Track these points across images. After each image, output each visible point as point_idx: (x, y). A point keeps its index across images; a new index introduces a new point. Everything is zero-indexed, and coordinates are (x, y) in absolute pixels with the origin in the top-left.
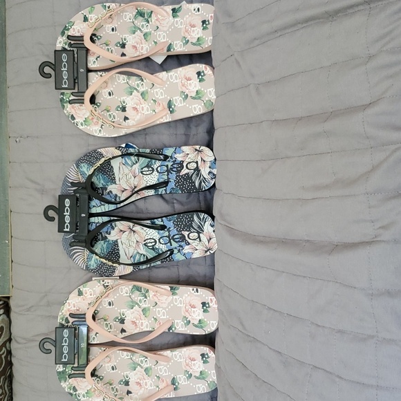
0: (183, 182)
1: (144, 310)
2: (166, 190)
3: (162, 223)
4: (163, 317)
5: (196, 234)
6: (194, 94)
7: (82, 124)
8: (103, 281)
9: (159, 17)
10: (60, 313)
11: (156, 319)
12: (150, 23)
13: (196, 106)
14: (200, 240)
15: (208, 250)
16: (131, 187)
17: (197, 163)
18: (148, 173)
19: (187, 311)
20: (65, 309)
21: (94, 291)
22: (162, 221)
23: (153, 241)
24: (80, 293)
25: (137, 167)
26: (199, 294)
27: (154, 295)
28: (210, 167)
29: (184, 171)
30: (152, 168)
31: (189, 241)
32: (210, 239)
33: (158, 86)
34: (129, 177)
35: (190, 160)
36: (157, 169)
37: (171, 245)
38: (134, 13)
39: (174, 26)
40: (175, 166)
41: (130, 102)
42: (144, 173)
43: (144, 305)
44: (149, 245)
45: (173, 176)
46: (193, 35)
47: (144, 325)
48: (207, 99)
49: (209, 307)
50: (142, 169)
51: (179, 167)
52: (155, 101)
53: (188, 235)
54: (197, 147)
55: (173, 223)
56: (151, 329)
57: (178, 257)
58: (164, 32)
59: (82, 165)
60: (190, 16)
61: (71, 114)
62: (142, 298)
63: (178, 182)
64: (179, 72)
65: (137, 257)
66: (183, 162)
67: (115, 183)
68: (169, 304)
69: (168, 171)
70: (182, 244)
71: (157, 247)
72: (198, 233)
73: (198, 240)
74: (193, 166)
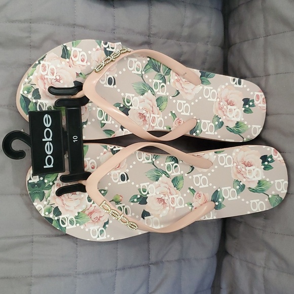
1: (160, 100)
4: (184, 113)
8: (106, 44)
10: (26, 80)
11: (174, 115)
19: (221, 109)
20: (35, 74)
21: (89, 56)
24: (65, 54)
26: (241, 86)
27: (178, 81)
43: (160, 93)
47: (157, 121)
49: (253, 106)
56: (165, 129)
62: (159, 81)
68: (197, 96)
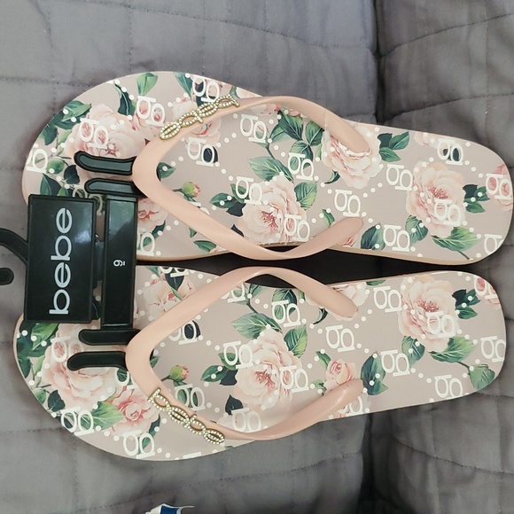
6: (441, 348)
7: (85, 423)
9: (344, 148)
12: (317, 159)
13: (444, 378)
33: (339, 318)
38: (273, 122)
39: (385, 183)
41: (250, 356)
46: (441, 218)
48: (478, 362)
52: (325, 357)
58: (356, 192)
60: (430, 165)
61: (51, 390)
64: (403, 287)
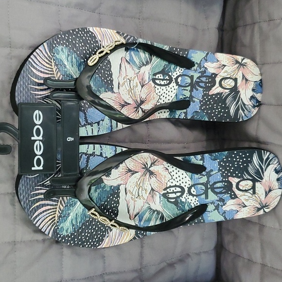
0: (213, 105)
2: (186, 113)
3: (201, 163)
5: (250, 183)
14: (254, 193)
15: (263, 207)
16: (136, 101)
17: (236, 80)
18: (162, 83)
22: (202, 159)
23: (180, 190)
25: (147, 71)
28: (253, 90)
29: (216, 90)
30: (170, 76)
31: (237, 192)
32: (270, 191)
34: (133, 83)
35: (225, 75)
36: (176, 79)
37: (207, 197)
40: (204, 79)
42: (158, 82)
44: (171, 196)
45: (199, 94)
50: (155, 75)
51: (209, 82)
53: (238, 184)
54: (239, 58)
55: (219, 163)
57: (212, 216)
59: (60, 48)
63: (205, 104)
65: (147, 215)
66: (216, 75)
67: (112, 90)
69: (193, 85)
70: (226, 196)
71: (183, 200)
72: (254, 181)
73: (251, 191)
74: (230, 84)
